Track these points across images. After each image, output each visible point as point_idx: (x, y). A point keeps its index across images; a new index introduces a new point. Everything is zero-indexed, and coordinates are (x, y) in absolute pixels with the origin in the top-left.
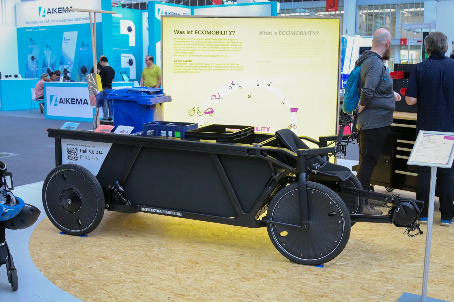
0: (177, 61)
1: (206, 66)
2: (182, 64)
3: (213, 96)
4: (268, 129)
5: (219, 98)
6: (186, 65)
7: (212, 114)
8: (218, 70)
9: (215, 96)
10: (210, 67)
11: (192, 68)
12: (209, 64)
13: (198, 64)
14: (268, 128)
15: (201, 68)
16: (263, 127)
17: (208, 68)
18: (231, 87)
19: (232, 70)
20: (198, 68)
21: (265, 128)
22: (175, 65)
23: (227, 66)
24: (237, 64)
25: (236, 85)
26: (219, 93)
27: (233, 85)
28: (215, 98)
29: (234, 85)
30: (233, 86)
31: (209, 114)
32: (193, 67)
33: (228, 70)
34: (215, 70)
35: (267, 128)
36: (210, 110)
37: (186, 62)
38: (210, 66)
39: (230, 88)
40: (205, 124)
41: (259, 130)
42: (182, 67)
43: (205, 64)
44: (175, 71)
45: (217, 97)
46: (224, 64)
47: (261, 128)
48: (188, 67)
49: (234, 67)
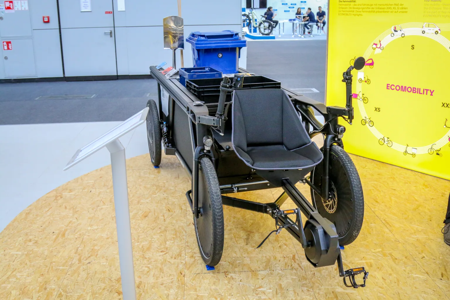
0: (341, 2)
1: (369, 7)
2: (346, 5)
3: (374, 44)
4: (432, 93)
5: (380, 48)
6: (350, 6)
7: (373, 66)
8: (381, 12)
9: (376, 45)
10: (373, 8)
11: (355, 10)
12: (372, 5)
13: (361, 5)
14: (432, 91)
15: (364, 10)
16: (426, 90)
17: (370, 10)
18: (394, 34)
19: (395, 12)
20: (361, 10)
21: (428, 91)
22: (340, 6)
23: (390, 6)
24: (401, 5)
25: (399, 31)
26: (380, 41)
27: (395, 31)
28: (376, 47)
29: (397, 31)
30: (395, 33)
31: (369, 66)
32: (356, 8)
33: (391, 12)
34: (377, 12)
35: (430, 90)
36: (370, 62)
37: (350, 3)
38: (373, 6)
39: (392, 35)
40: (365, 78)
41: (421, 92)
42: (346, 8)
43: (368, 5)
44: (340, 13)
45: (378, 46)
46: (387, 5)
47: (424, 90)
48: (351, 8)
49: (398, 8)
